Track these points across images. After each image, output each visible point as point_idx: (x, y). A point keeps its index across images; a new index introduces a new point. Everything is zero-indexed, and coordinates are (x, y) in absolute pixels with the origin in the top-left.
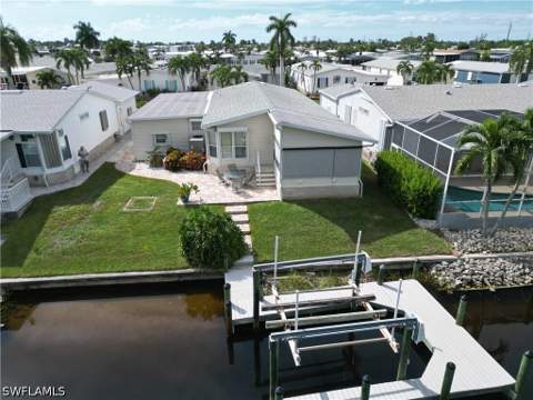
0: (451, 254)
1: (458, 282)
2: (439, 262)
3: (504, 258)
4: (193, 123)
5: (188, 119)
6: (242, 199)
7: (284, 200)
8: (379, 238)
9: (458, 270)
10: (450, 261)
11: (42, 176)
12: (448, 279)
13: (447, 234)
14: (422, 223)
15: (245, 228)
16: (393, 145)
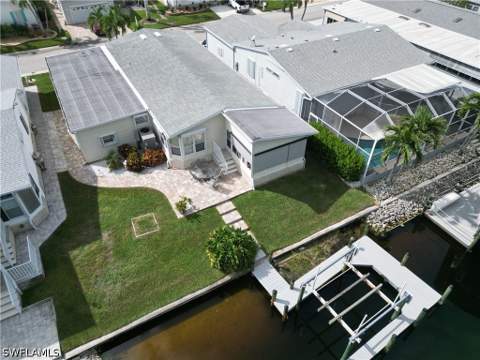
0: (374, 205)
1: (384, 226)
2: (370, 213)
3: (401, 198)
4: (136, 119)
5: (132, 117)
6: (225, 197)
7: (256, 188)
8: (331, 205)
9: (382, 217)
10: (375, 211)
11: (28, 222)
12: (379, 225)
13: (368, 189)
14: (351, 185)
15: (242, 225)
16: (311, 114)
